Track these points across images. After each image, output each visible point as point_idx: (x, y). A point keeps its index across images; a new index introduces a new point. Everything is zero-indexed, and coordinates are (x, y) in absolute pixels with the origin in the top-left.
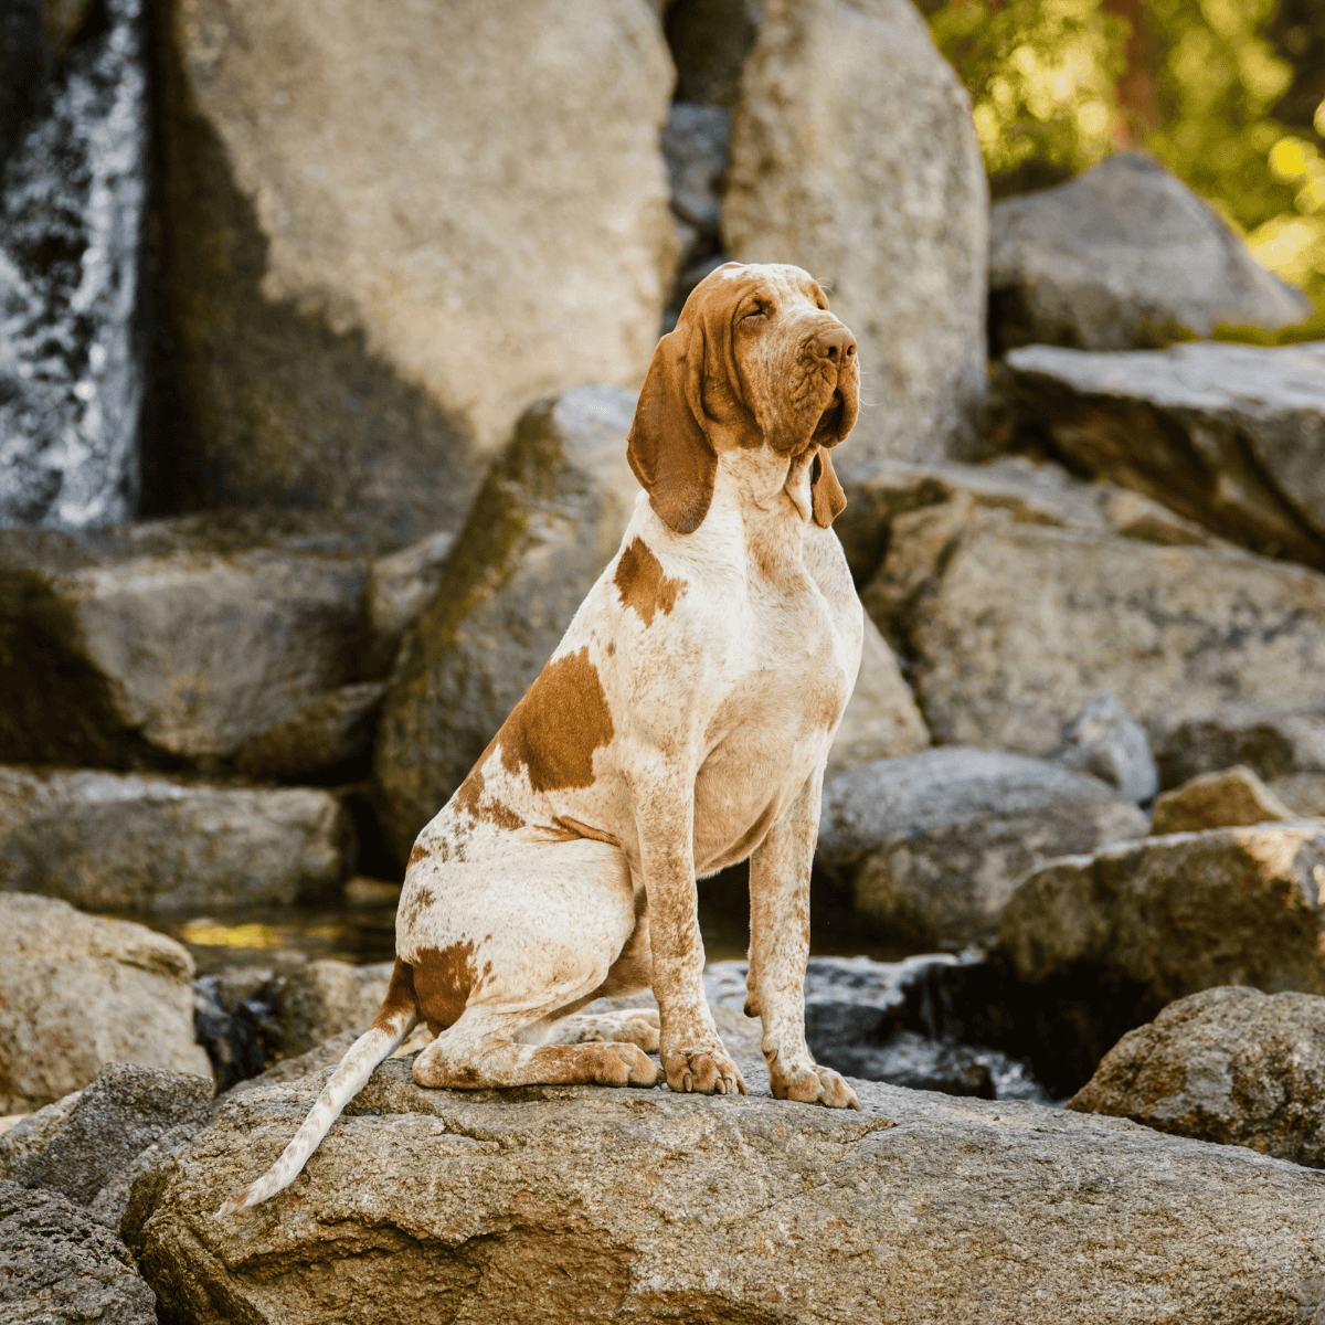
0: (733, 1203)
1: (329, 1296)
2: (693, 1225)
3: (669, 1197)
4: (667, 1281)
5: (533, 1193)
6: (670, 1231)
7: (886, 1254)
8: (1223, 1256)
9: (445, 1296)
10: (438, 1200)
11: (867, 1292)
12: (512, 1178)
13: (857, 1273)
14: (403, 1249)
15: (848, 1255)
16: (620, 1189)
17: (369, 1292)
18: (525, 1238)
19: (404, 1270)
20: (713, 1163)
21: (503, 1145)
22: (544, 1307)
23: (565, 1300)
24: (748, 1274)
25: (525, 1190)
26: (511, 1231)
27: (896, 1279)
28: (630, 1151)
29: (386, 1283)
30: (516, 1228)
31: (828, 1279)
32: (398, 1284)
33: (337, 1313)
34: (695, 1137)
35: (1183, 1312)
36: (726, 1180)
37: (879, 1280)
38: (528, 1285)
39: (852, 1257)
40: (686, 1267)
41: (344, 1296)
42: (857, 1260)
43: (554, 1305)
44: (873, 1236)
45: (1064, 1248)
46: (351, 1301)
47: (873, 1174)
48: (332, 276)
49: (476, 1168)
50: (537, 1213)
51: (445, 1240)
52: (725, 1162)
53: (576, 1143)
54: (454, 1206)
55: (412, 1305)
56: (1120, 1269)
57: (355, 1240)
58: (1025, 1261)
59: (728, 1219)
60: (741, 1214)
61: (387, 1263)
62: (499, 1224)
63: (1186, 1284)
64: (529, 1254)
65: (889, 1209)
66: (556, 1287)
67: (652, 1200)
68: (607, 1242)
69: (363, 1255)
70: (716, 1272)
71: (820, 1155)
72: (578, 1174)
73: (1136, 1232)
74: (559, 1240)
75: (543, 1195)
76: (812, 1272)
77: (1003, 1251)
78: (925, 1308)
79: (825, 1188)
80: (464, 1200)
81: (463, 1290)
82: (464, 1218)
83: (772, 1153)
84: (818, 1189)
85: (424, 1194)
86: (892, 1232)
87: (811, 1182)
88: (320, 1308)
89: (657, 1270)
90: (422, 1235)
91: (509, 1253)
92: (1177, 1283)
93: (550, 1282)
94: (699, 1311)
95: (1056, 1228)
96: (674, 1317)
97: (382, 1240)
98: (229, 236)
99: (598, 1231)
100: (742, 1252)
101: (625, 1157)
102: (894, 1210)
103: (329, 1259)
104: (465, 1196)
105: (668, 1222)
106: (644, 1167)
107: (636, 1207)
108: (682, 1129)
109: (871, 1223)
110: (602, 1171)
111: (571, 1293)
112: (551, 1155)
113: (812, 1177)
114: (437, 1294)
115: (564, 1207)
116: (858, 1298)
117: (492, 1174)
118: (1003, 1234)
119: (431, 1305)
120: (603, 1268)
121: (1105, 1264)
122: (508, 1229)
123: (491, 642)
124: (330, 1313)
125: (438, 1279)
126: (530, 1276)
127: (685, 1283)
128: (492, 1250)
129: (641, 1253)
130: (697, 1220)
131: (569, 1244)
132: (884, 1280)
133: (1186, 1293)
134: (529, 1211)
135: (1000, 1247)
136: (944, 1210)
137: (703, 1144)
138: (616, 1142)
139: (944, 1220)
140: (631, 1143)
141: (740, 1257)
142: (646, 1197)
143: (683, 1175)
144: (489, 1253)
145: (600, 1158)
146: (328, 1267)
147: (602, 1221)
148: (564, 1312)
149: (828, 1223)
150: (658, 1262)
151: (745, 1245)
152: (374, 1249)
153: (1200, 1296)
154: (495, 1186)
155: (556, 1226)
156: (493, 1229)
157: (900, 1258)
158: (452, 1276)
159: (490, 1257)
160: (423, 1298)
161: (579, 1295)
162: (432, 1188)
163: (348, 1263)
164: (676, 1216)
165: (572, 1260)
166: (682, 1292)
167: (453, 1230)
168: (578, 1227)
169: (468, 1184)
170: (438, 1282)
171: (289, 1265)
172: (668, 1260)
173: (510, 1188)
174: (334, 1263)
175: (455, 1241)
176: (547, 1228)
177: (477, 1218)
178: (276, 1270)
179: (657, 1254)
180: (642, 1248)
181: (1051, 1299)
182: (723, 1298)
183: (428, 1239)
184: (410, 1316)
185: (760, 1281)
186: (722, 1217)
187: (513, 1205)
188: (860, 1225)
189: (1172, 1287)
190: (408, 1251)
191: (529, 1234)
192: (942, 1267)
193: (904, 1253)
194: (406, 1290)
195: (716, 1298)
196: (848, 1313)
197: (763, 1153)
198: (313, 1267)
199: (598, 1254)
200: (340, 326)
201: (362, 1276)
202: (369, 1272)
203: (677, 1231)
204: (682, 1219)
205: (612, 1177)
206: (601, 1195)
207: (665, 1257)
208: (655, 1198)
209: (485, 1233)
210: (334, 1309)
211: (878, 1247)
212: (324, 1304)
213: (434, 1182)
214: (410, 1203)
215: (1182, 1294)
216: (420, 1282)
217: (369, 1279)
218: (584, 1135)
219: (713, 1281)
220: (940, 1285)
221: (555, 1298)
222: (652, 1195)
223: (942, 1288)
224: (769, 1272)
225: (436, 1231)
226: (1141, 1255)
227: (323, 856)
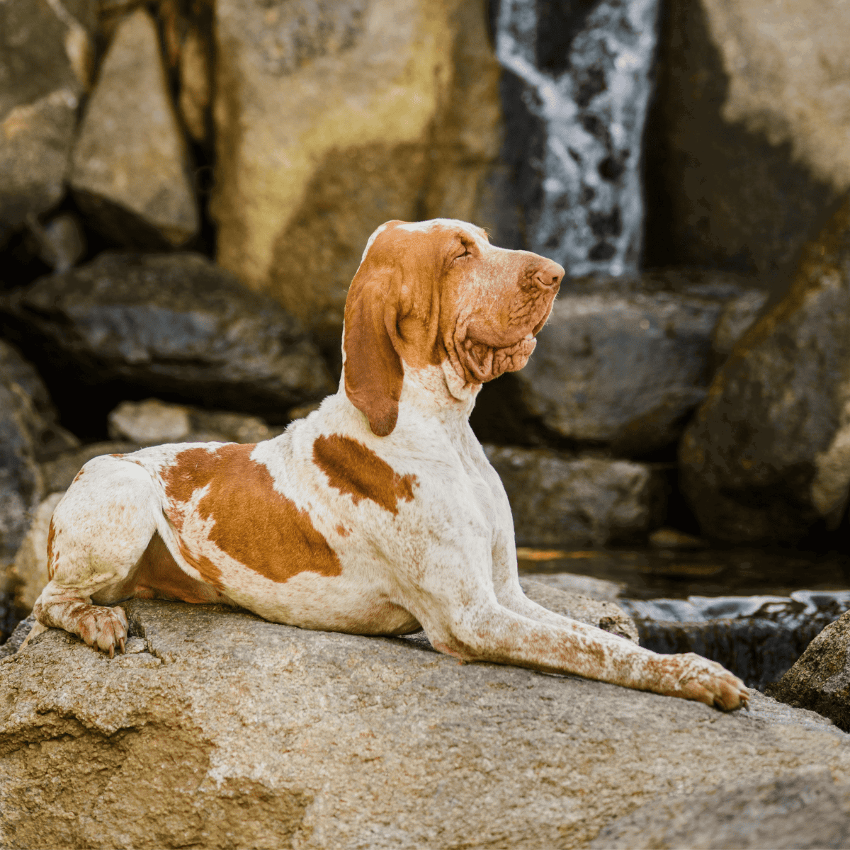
0: (296, 714)
1: (34, 768)
2: (260, 729)
3: (251, 706)
4: (230, 769)
5: (164, 698)
6: (244, 732)
7: (393, 760)
8: (632, 778)
9: (103, 773)
10: (106, 699)
11: (369, 788)
12: (153, 685)
13: (366, 773)
14: (82, 735)
15: (363, 759)
16: (219, 697)
17: (58, 767)
18: (154, 731)
19: (80, 752)
20: (293, 682)
21: (163, 662)
22: (156, 785)
23: (169, 780)
24: (286, 768)
25: (158, 695)
26: (146, 725)
27: (392, 780)
28: (234, 669)
29: (69, 761)
30: (149, 724)
31: (344, 776)
32: (75, 762)
33: (37, 782)
34: (285, 662)
35: (584, 821)
36: (297, 696)
37: (380, 780)
38: (149, 768)
39: (367, 761)
40: (244, 760)
41: (42, 768)
42: (370, 764)
43: (162, 784)
44: (388, 746)
45: (521, 765)
46: (46, 773)
47: (414, 699)
48: (773, 104)
49: (135, 676)
50: (163, 713)
51: (103, 730)
52: (301, 682)
53: (203, 662)
54: (114, 704)
55: (82, 778)
56: (554, 784)
57: (54, 727)
58: (488, 773)
59: (288, 726)
60: (300, 723)
61: (71, 746)
62: (139, 720)
63: (595, 799)
64: (154, 744)
65: (409, 727)
66: (166, 770)
67: (237, 708)
68: (200, 737)
69: (59, 738)
70: (264, 765)
71: (380, 683)
72: (195, 684)
73: (580, 756)
74: (173, 734)
75: (170, 699)
76: (334, 770)
77: (475, 764)
78: (404, 804)
79: (374, 708)
80: (120, 700)
81: (114, 769)
82: (116, 713)
83: (339, 678)
84: (369, 708)
85: (98, 694)
86: (403, 744)
87: (365, 703)
88: (28, 777)
89: (225, 761)
90: (89, 725)
91: (142, 743)
92: (587, 798)
93: (163, 766)
94: (246, 795)
95: (523, 748)
96: (228, 798)
97: (70, 728)
98: (703, 75)
99: (196, 728)
100: (289, 751)
101: (229, 674)
102: (413, 727)
103: (39, 741)
104: (123, 697)
105: (244, 725)
106: (239, 682)
107: (225, 712)
108: (278, 655)
109: (391, 737)
110: (212, 684)
111: (174, 775)
112: (184, 670)
113: (366, 699)
114: (100, 771)
115: (180, 709)
116: (360, 793)
117: (142, 682)
118: (480, 750)
119: (94, 779)
120: (194, 757)
121: (544, 780)
122: (143, 724)
123: (767, 357)
124: (32, 781)
125: (100, 760)
126: (152, 762)
127: (240, 772)
128: (133, 739)
129: (219, 747)
130: (265, 725)
131: (177, 738)
132: (384, 780)
133: (592, 806)
134: (158, 711)
135: (475, 760)
136: (448, 730)
137: (290, 668)
138: (228, 662)
139: (444, 737)
140: (237, 664)
141: (286, 756)
142: (234, 705)
143: (267, 691)
144: (131, 742)
145: (213, 674)
146: (39, 746)
147: (200, 721)
148: (167, 789)
149: (361, 734)
150: (228, 755)
151: (293, 747)
152: (66, 734)
153: (602, 809)
154: (141, 690)
155: (172, 724)
156: (134, 724)
157: (402, 765)
158: (109, 758)
159: (131, 745)
160: (89, 774)
161: (177, 777)
162: (104, 691)
163: (49, 744)
164: (250, 721)
165: (178, 750)
166: (237, 779)
167: (109, 722)
168: (185, 725)
169: (126, 688)
170: (100, 762)
171: (18, 743)
172: (235, 754)
173: (151, 693)
174: (42, 744)
175: (108, 731)
176: (167, 724)
177: (125, 714)
178: (10, 747)
179: (229, 749)
180: (221, 744)
181: (495, 804)
182: (263, 786)
183: (93, 728)
184: (80, 787)
185: (293, 775)
186: (283, 724)
187: (149, 706)
188: (382, 737)
189: (583, 800)
190: (85, 737)
191: (157, 729)
192: (428, 774)
193: (406, 761)
194: (80, 767)
195: (259, 785)
196: (348, 804)
197: (332, 677)
198: (31, 746)
199: (192, 746)
200: (775, 139)
201: (56, 754)
202: (60, 751)
203: (249, 732)
204: (254, 723)
205: (216, 689)
206: (205, 701)
207: (234, 751)
208: (240, 706)
209: (128, 726)
210: (36, 778)
211: (389, 754)
212: (30, 774)
213: (107, 685)
214: (87, 700)
215: (590, 807)
216: (89, 761)
217: (59, 757)
218: (210, 656)
219: (259, 772)
220: (422, 787)
221: (164, 779)
222: (238, 704)
223: (422, 790)
224: (302, 768)
225: (98, 722)
226: (575, 773)
227: (631, 511)
